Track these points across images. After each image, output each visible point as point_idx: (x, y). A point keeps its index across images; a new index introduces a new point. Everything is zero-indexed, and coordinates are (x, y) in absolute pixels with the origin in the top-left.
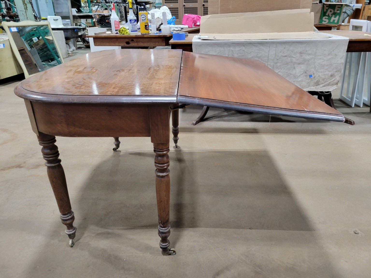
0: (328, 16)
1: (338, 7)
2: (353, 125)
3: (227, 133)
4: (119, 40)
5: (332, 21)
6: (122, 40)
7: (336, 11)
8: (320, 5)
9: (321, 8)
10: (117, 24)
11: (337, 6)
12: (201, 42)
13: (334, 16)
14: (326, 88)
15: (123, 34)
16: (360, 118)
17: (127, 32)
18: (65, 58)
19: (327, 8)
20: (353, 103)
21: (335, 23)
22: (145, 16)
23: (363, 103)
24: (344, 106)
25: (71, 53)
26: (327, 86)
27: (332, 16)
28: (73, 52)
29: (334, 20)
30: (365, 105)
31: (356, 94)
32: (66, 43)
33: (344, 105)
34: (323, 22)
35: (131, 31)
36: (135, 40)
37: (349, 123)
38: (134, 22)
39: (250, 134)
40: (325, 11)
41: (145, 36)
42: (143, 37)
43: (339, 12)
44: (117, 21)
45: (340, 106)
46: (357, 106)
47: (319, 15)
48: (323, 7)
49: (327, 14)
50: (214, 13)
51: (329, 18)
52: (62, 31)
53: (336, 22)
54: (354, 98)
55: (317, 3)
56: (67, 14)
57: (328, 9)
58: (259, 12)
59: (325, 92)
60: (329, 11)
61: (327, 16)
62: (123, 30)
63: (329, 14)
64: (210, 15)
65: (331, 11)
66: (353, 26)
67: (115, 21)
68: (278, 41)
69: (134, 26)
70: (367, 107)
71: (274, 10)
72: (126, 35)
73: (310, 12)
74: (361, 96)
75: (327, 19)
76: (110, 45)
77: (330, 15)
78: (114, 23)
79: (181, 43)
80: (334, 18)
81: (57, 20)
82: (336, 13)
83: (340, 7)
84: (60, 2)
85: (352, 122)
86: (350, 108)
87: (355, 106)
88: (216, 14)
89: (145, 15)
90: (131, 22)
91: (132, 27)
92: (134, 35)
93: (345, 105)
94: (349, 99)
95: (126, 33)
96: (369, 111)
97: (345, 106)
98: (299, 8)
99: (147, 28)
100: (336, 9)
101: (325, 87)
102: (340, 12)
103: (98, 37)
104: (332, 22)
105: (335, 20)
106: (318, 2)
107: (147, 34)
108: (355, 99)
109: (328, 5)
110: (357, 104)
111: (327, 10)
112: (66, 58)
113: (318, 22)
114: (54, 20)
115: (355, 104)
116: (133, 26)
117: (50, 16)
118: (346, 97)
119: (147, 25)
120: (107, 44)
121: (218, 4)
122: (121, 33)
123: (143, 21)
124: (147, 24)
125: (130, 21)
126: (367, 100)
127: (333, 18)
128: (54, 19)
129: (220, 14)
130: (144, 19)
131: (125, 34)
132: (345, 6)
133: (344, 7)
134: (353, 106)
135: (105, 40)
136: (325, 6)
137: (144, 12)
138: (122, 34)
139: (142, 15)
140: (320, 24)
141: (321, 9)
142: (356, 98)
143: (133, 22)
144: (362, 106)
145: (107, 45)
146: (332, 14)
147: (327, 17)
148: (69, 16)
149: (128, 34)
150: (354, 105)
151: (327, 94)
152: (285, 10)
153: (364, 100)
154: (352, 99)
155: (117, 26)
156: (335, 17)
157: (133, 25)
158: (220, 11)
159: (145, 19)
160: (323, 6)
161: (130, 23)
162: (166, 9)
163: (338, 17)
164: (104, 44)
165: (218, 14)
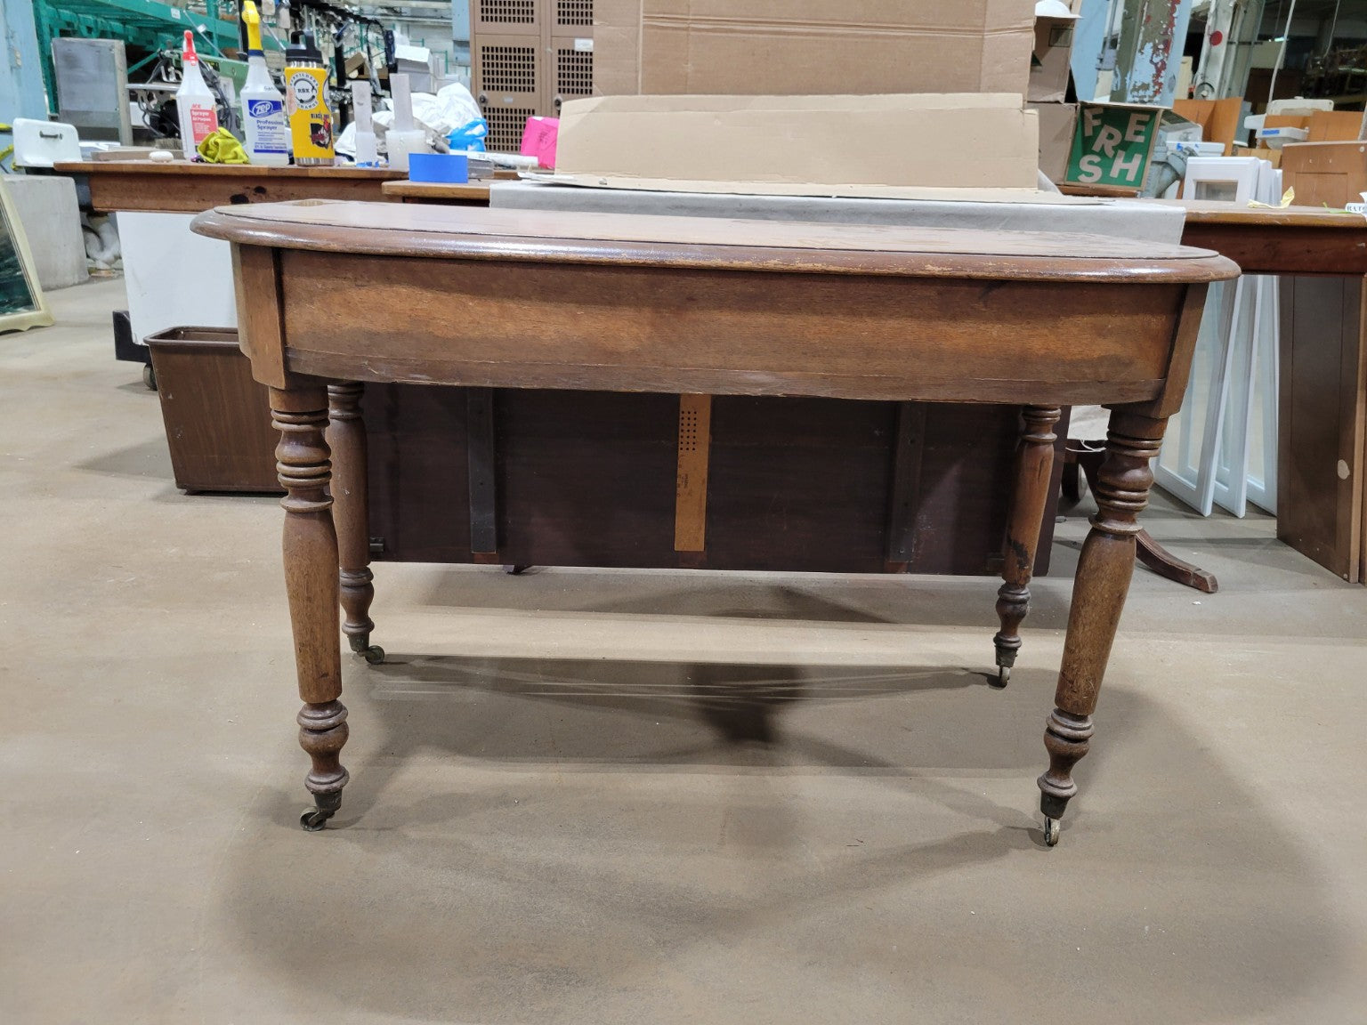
0: (1102, 153)
1: (1140, 123)
2: (1212, 593)
3: (650, 616)
4: (202, 186)
5: (1114, 173)
6: (215, 186)
7: (1129, 136)
8: (1070, 111)
9: (1073, 119)
10: (207, 123)
11: (1133, 115)
12: (528, 193)
13: (1122, 153)
14: (1093, 424)
15: (219, 162)
16: (1240, 562)
17: (235, 153)
18: (71, 283)
19: (1097, 123)
20: (1206, 496)
21: (1129, 183)
22: (314, 84)
23: (1247, 501)
24: (1172, 510)
25: (107, 267)
26: (1096, 418)
27: (1115, 156)
28: (113, 266)
29: (1124, 172)
30: (1255, 509)
31: (1219, 463)
32: (85, 228)
33: (1170, 507)
34: (1082, 178)
35: (256, 151)
36: (270, 188)
37: (1192, 584)
38: (269, 113)
39: (758, 621)
40: (1089, 132)
41: (313, 173)
42: (304, 174)
43: (1141, 139)
44: (202, 108)
45: (1156, 511)
46: (1223, 511)
47: (1065, 147)
48: (1081, 120)
49: (1096, 147)
50: (615, 89)
51: (1106, 161)
52: (71, 181)
53: (1131, 177)
54: (1208, 480)
55: (1058, 102)
56: (109, 120)
57: (1102, 126)
58: (810, 96)
59: (1087, 443)
60: (1104, 133)
61: (1094, 153)
62: (216, 144)
63: (1103, 146)
64: (601, 98)
65: (1111, 137)
66: (1199, 184)
67: (196, 109)
68: (877, 206)
69: (269, 131)
70: (1263, 519)
71: (871, 93)
72: (231, 163)
73: (1024, 108)
74: (1239, 476)
75: (1097, 165)
76: (163, 209)
77: (1110, 153)
78: (192, 116)
79: (438, 192)
80: (1124, 162)
81: (55, 137)
82: (1131, 142)
83: (1148, 120)
84: (83, 75)
85: (1204, 580)
86: (1195, 521)
87: (1214, 511)
88: (627, 94)
89: (312, 81)
90: (253, 112)
91: (260, 135)
92: (266, 166)
93: (1172, 505)
94: (1191, 481)
95: (230, 156)
96: (1275, 537)
97: (1175, 512)
98: (978, 90)
99: (322, 137)
100: (1132, 127)
101: (1088, 422)
102: (1145, 141)
103: (107, 169)
104: (1116, 176)
105: (1127, 170)
106: (1061, 96)
107: (321, 163)
108: (1213, 483)
109: (1101, 111)
110: (1223, 502)
111: (1096, 130)
112: (79, 284)
113: (1062, 176)
114: (42, 136)
115: (1215, 504)
116: (265, 130)
117: (25, 117)
118: (1179, 473)
119: (322, 123)
120: (151, 203)
121: (636, 55)
122: (213, 158)
123: (304, 105)
124: (320, 122)
125: (251, 108)
126: (1263, 488)
127: (1119, 164)
128: (44, 133)
129: (643, 94)
130: (306, 96)
131: (226, 161)
132: (1163, 121)
133: (1161, 124)
134: (1208, 511)
135: (141, 184)
136: (1088, 113)
137: (308, 66)
138: (216, 159)
139: (299, 78)
140: (1068, 183)
141: (1073, 123)
142: (1217, 479)
143: (263, 112)
144: (1242, 512)
145: (150, 209)
146: (1115, 148)
147: (1097, 159)
148: (116, 127)
149: (241, 161)
150: (1213, 509)
151: (1094, 450)
152: (918, 95)
153: (1250, 487)
154: (1202, 480)
155: (204, 129)
156: (1129, 159)
157: (262, 125)
158: (642, 82)
159: (313, 97)
160: (1082, 114)
161: (251, 114)
162: (461, 96)
163: (1137, 159)
164: (136, 201)
165: (636, 93)
